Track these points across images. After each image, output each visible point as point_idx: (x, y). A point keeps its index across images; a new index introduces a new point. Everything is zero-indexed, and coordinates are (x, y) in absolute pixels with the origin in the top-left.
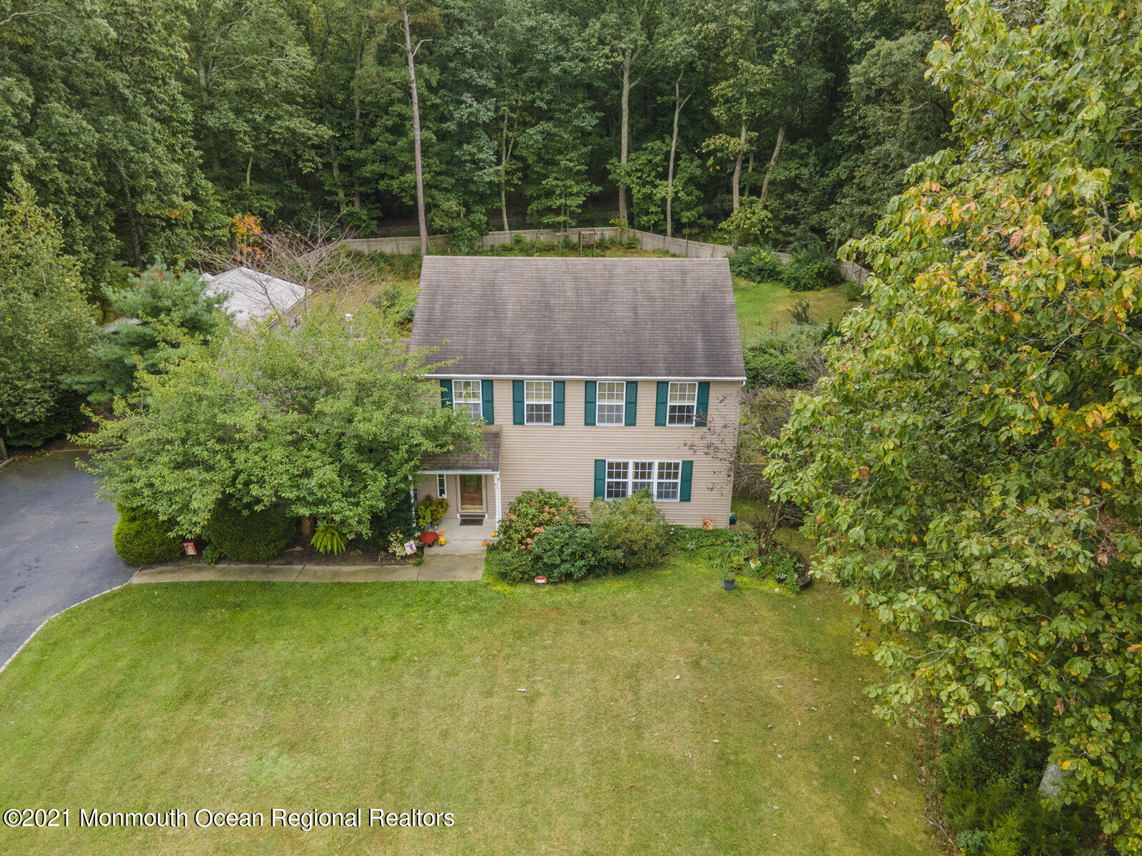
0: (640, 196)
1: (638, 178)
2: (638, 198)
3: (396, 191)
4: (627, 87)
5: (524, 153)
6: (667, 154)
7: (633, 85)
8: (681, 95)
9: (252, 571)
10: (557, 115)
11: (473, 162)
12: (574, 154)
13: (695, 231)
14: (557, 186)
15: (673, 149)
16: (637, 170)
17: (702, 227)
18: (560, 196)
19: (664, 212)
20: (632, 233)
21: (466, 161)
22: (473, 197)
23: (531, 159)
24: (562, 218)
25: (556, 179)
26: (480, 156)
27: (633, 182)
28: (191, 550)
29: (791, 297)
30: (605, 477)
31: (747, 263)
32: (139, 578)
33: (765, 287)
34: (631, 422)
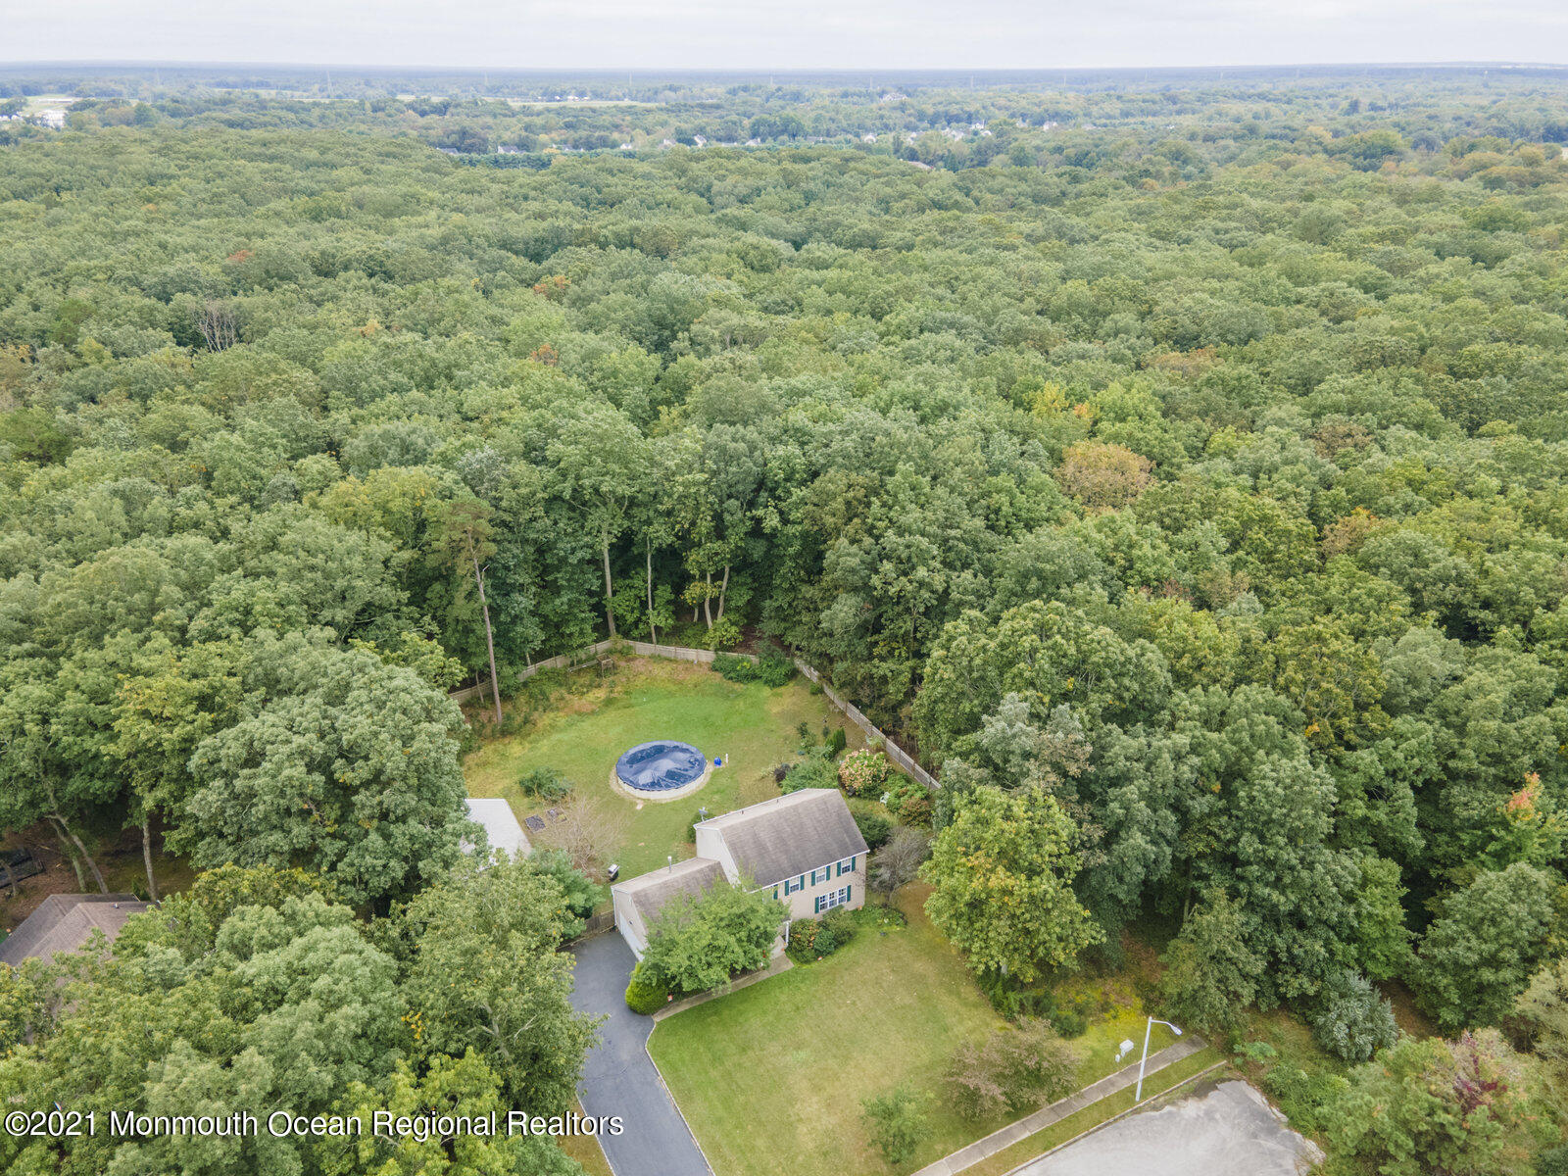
1: (626, 606)
6: (646, 587)
13: (670, 640)
15: (649, 582)
19: (650, 629)
20: (625, 643)
27: (623, 609)
28: (670, 998)
29: (773, 695)
30: (819, 904)
31: (734, 670)
32: (657, 1019)
33: (752, 687)
34: (828, 878)
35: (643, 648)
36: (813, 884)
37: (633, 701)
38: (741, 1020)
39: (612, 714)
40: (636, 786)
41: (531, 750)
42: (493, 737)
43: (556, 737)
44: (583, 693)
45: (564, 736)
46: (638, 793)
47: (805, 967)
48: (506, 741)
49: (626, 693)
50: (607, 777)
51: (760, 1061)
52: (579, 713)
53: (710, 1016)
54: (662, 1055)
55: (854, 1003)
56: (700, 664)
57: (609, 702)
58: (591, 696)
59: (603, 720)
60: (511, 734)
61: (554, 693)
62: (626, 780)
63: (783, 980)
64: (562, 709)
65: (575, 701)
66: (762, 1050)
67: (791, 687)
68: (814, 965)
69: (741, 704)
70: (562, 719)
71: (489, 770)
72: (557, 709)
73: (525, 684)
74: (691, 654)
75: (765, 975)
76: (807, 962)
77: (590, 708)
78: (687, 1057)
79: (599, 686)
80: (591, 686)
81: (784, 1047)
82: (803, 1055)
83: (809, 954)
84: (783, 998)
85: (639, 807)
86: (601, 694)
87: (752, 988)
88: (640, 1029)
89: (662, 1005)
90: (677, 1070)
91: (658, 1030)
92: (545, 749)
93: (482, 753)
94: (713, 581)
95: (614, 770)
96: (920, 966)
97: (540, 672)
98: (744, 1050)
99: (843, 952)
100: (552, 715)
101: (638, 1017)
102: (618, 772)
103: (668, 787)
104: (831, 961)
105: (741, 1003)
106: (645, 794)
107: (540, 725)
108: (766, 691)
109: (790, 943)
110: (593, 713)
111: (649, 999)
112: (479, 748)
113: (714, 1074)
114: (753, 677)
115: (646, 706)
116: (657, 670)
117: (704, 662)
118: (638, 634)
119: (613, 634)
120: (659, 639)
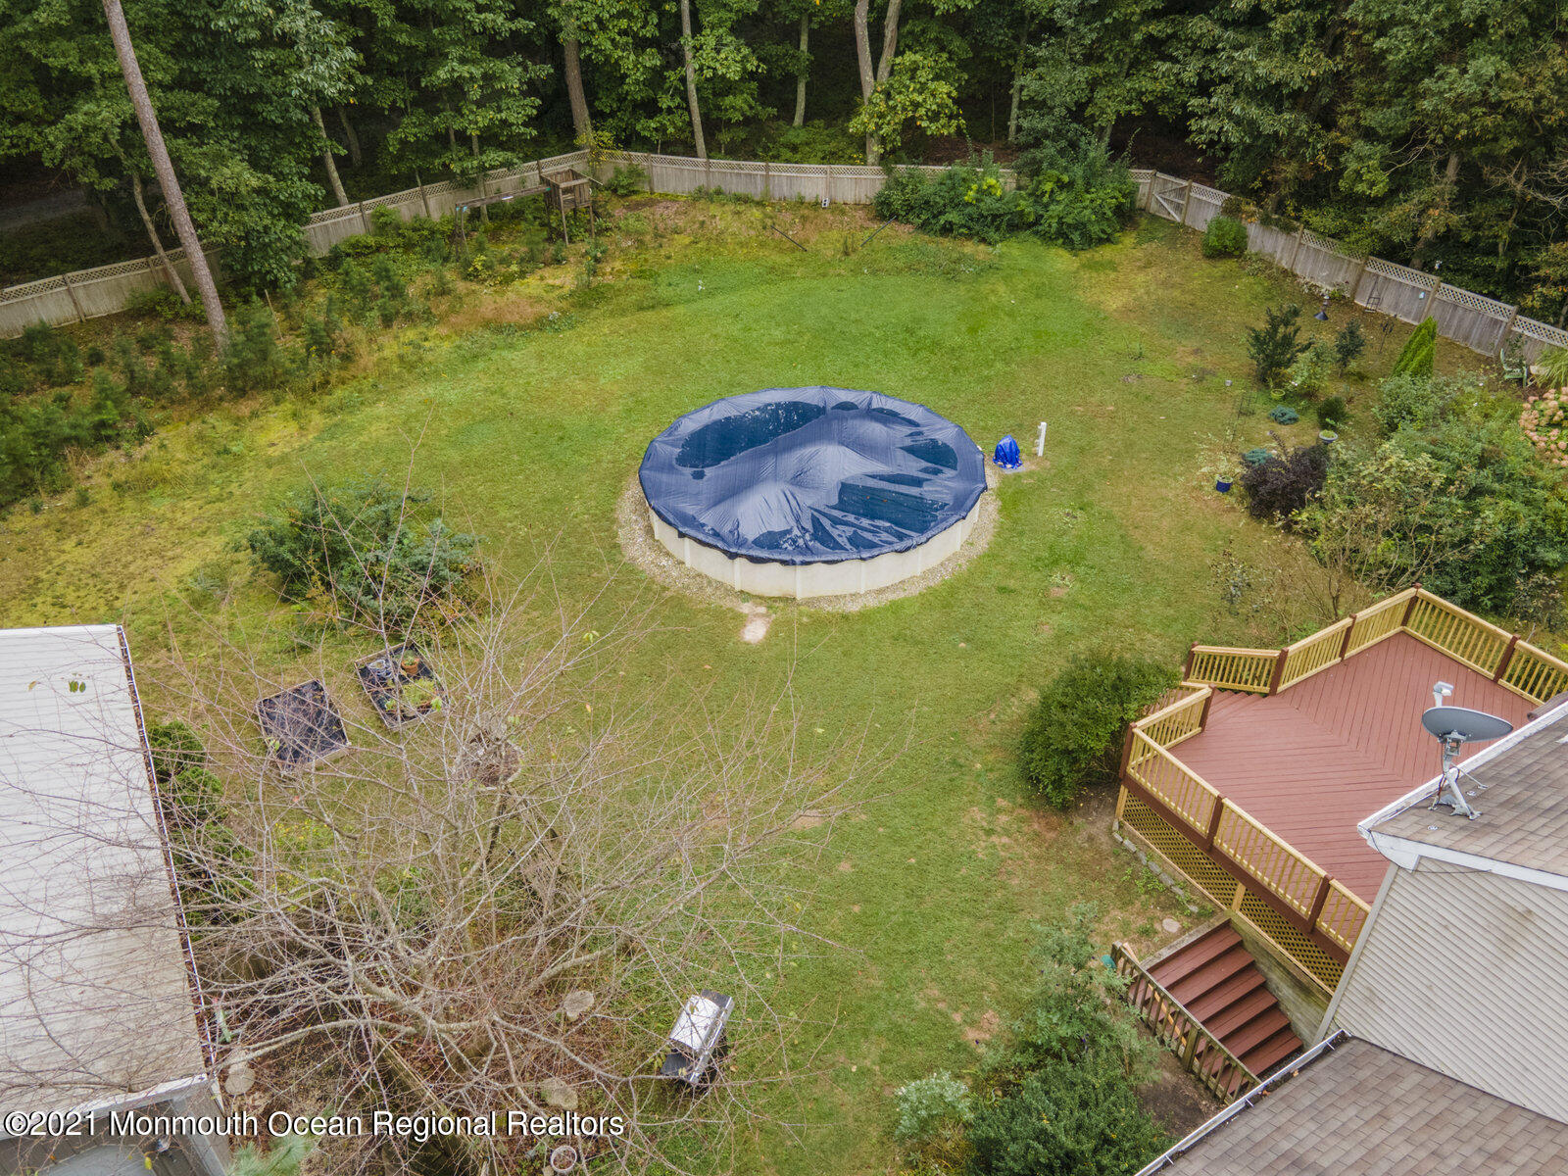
13: (740, 134)
18: (482, 103)
19: (687, 109)
20: (621, 159)
22: (271, 138)
29: (1092, 266)
31: (957, 204)
33: (1014, 251)
35: (673, 175)
37: (664, 292)
39: (600, 329)
40: (732, 547)
41: (330, 432)
42: (202, 398)
43: (416, 394)
44: (508, 280)
45: (450, 392)
46: (740, 574)
48: (245, 408)
49: (641, 274)
50: (607, 519)
52: (496, 326)
56: (837, 208)
57: (588, 298)
58: (532, 285)
59: (575, 343)
60: (264, 384)
61: (418, 278)
62: (684, 525)
64: (442, 319)
65: (487, 298)
67: (1127, 246)
69: (1001, 292)
70: (440, 344)
71: (160, 506)
72: (428, 316)
73: (334, 260)
74: (812, 181)
77: (530, 312)
79: (557, 261)
80: (531, 262)
85: (755, 632)
86: (565, 278)
92: (377, 430)
93: (150, 447)
95: (633, 490)
97: (383, 225)
100: (411, 334)
102: (649, 492)
103: (864, 547)
106: (770, 579)
107: (367, 358)
108: (1060, 260)
110: (541, 324)
112: (144, 432)
114: (1014, 224)
115: (706, 303)
116: (722, 218)
117: (850, 200)
118: (656, 137)
119: (586, 136)
120: (713, 149)
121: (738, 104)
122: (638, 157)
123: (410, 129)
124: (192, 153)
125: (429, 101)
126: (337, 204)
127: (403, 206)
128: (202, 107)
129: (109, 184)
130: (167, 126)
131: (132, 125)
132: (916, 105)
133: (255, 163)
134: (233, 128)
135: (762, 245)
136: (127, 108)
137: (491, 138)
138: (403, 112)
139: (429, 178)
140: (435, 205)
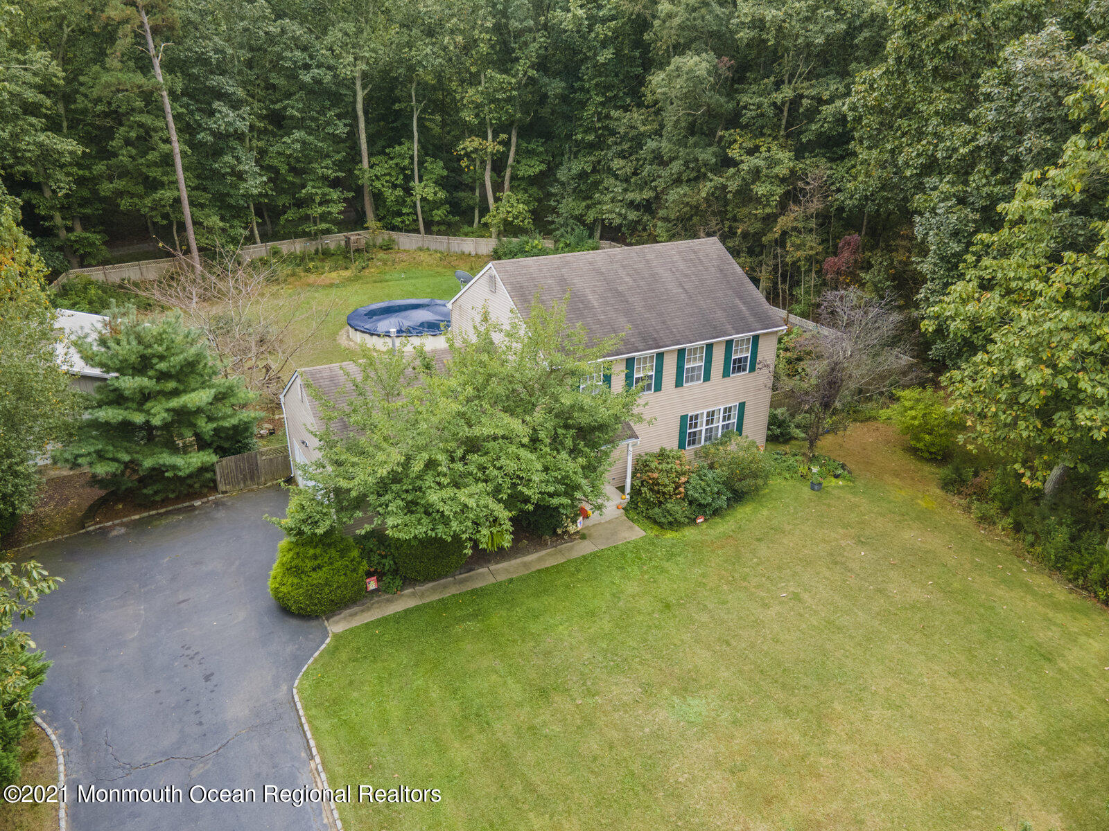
0: (393, 198)
1: (386, 181)
2: (392, 201)
3: (144, 211)
4: (360, 95)
5: (275, 162)
6: (412, 158)
7: (366, 92)
8: (417, 101)
9: (445, 587)
10: (309, 123)
11: (233, 173)
12: (328, 162)
13: (443, 228)
14: (317, 194)
15: (416, 153)
16: (385, 175)
17: (449, 225)
18: (321, 204)
19: (416, 214)
20: (386, 234)
21: (226, 174)
22: (231, 211)
23: (283, 169)
24: (324, 226)
25: (314, 187)
26: (241, 167)
27: (383, 186)
28: (372, 585)
30: (687, 429)
32: (337, 626)
34: (707, 378)
36: (679, 384)
37: (387, 277)
38: (534, 627)
40: (373, 333)
44: (323, 273)
47: (670, 535)
49: (381, 273)
50: (334, 334)
51: (589, 722)
52: (313, 285)
53: (462, 620)
54: (333, 706)
55: (796, 597)
56: (478, 256)
57: (356, 279)
58: (333, 275)
59: (343, 291)
62: (358, 328)
63: (621, 557)
64: (291, 283)
65: (312, 278)
66: (590, 693)
68: (689, 533)
70: (288, 290)
72: (285, 282)
74: (468, 244)
75: (583, 548)
76: (674, 525)
77: (329, 282)
78: (395, 710)
79: (346, 268)
80: (335, 268)
81: (647, 688)
82: (698, 706)
83: (677, 508)
84: (631, 588)
86: (347, 273)
87: (558, 569)
88: (290, 649)
89: (353, 599)
90: (363, 744)
91: (334, 651)
94: (495, 136)
96: (910, 535)
97: (274, 253)
98: (543, 692)
99: (743, 512)
100: (277, 287)
101: (294, 622)
104: (722, 527)
105: (536, 595)
109: (636, 492)
110: (332, 286)
111: (317, 577)
113: (460, 752)
115: (404, 282)
116: (423, 256)
117: (484, 253)
118: (401, 225)
119: (372, 222)
120: (428, 231)
121: (439, 214)
122: (394, 235)
123: (290, 215)
124: (198, 213)
125: (300, 204)
126: (255, 243)
127: (285, 247)
128: (204, 197)
129: (165, 222)
130: (192, 204)
131: (177, 201)
132: (509, 212)
133: (223, 219)
134: (216, 206)
135: (438, 266)
136: (176, 193)
137: (324, 217)
138: (289, 208)
139: (297, 236)
140: (297, 246)
